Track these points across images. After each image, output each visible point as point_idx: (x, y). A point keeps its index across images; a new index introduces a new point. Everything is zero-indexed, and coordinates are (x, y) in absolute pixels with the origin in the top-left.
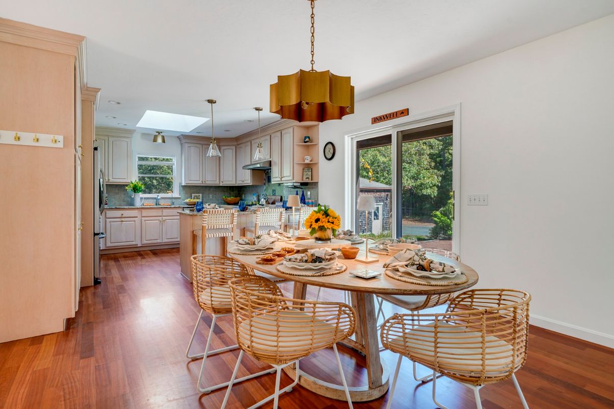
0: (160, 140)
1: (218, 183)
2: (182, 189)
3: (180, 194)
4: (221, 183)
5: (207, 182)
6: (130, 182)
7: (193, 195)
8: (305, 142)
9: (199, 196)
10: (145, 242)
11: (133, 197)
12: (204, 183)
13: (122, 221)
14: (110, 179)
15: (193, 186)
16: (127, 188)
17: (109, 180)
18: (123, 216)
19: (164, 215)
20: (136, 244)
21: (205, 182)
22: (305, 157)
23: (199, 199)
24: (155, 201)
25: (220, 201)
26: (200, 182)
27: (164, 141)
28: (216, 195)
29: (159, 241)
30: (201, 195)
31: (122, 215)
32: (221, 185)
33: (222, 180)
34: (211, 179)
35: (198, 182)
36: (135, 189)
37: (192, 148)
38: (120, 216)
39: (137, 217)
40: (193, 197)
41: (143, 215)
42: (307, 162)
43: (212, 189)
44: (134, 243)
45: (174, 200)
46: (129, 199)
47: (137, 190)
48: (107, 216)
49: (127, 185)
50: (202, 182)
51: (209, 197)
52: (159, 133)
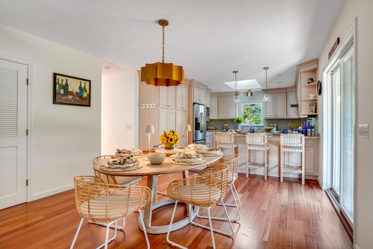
0: (249, 95)
1: (286, 117)
2: (265, 121)
4: (288, 117)
5: (278, 117)
6: (236, 118)
7: (271, 124)
8: (309, 83)
9: (275, 125)
12: (276, 117)
15: (272, 119)
22: (309, 95)
23: (275, 127)
27: (252, 95)
33: (288, 115)
34: (281, 114)
35: (272, 117)
42: (310, 98)
43: (284, 121)
45: (260, 127)
47: (239, 122)
49: (234, 120)
50: (275, 116)
51: (282, 126)
52: (249, 91)
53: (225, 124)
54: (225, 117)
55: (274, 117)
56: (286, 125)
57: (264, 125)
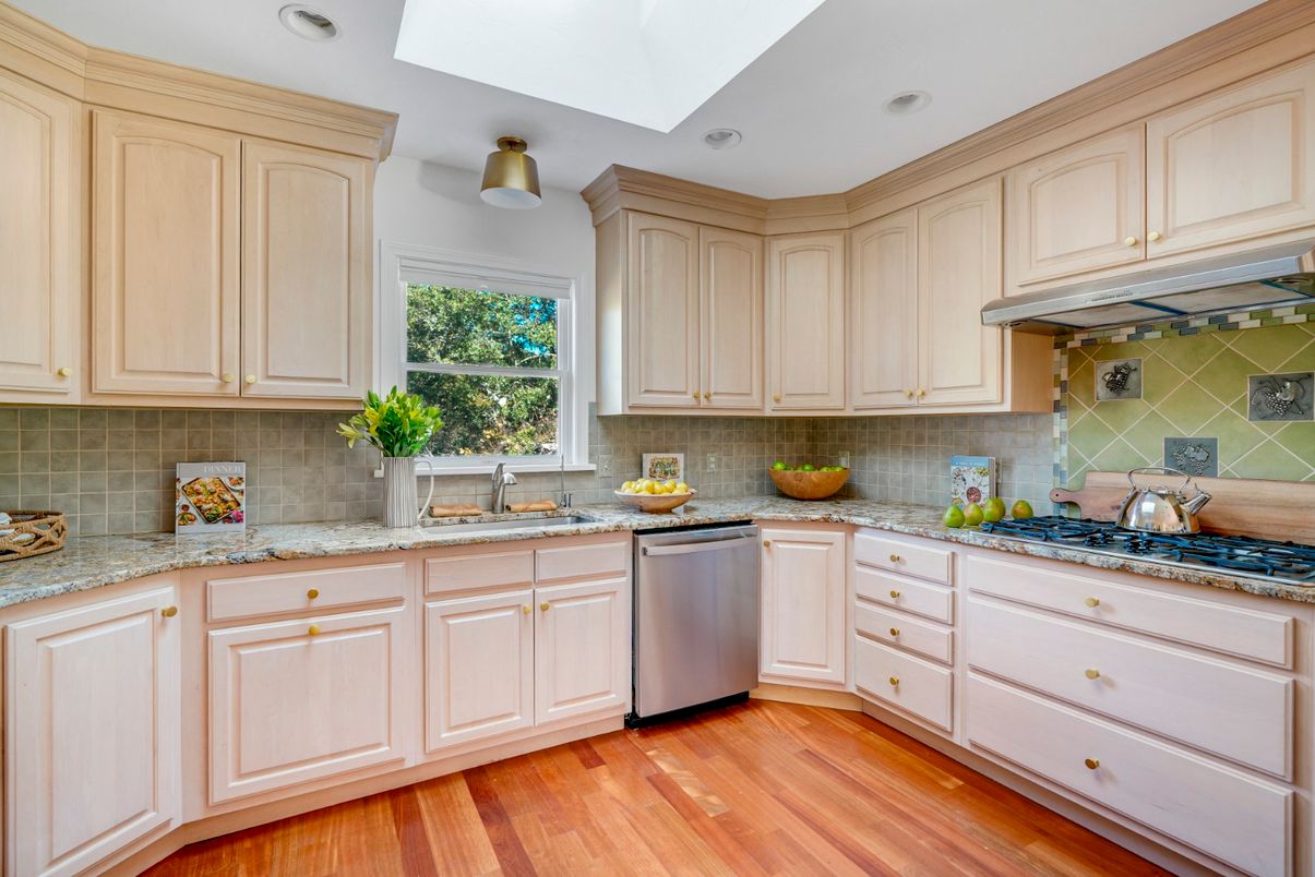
0: (516, 180)
1: (758, 404)
2: (599, 429)
3: (591, 455)
4: (770, 404)
5: (717, 401)
6: (364, 397)
7: (648, 459)
9: (675, 461)
10: (444, 737)
11: (379, 474)
12: (703, 402)
13: (312, 634)
14: (250, 378)
15: (644, 417)
16: (347, 430)
17: (243, 385)
18: (317, 603)
19: (543, 575)
20: (395, 756)
21: (707, 397)
23: (674, 474)
24: (486, 488)
25: (745, 480)
26: (688, 400)
27: (534, 191)
28: (729, 454)
29: (517, 721)
30: (680, 457)
31: (313, 595)
32: (768, 413)
33: (773, 391)
34: (730, 387)
35: (679, 401)
36: (392, 437)
37: (658, 241)
38: (299, 602)
39: (398, 601)
40: (647, 466)
41: (432, 588)
43: (715, 432)
44: (382, 753)
45: (569, 485)
46: (363, 486)
47: (401, 438)
48: (216, 613)
49: (347, 416)
50: (696, 397)
51: (705, 465)
52: (511, 144)
53: (200, 459)
54: (208, 385)
55: (693, 402)
56: (724, 459)
57: (593, 467)
